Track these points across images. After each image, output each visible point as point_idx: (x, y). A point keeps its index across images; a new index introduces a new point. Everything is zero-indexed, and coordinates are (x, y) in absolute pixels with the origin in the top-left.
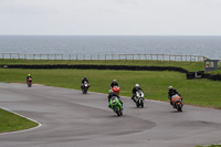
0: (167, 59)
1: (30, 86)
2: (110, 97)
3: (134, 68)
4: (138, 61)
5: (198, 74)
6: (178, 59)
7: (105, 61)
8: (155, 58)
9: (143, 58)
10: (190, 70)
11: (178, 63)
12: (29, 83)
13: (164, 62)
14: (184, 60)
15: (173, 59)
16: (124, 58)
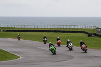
0: (79, 27)
1: (19, 40)
2: (50, 46)
3: (64, 32)
4: (66, 28)
5: (93, 34)
6: (84, 27)
7: (51, 28)
8: (73, 27)
9: (68, 27)
10: (89, 32)
11: (84, 29)
12: (19, 38)
13: (78, 29)
14: (87, 28)
15: (81, 27)
16: (59, 27)
